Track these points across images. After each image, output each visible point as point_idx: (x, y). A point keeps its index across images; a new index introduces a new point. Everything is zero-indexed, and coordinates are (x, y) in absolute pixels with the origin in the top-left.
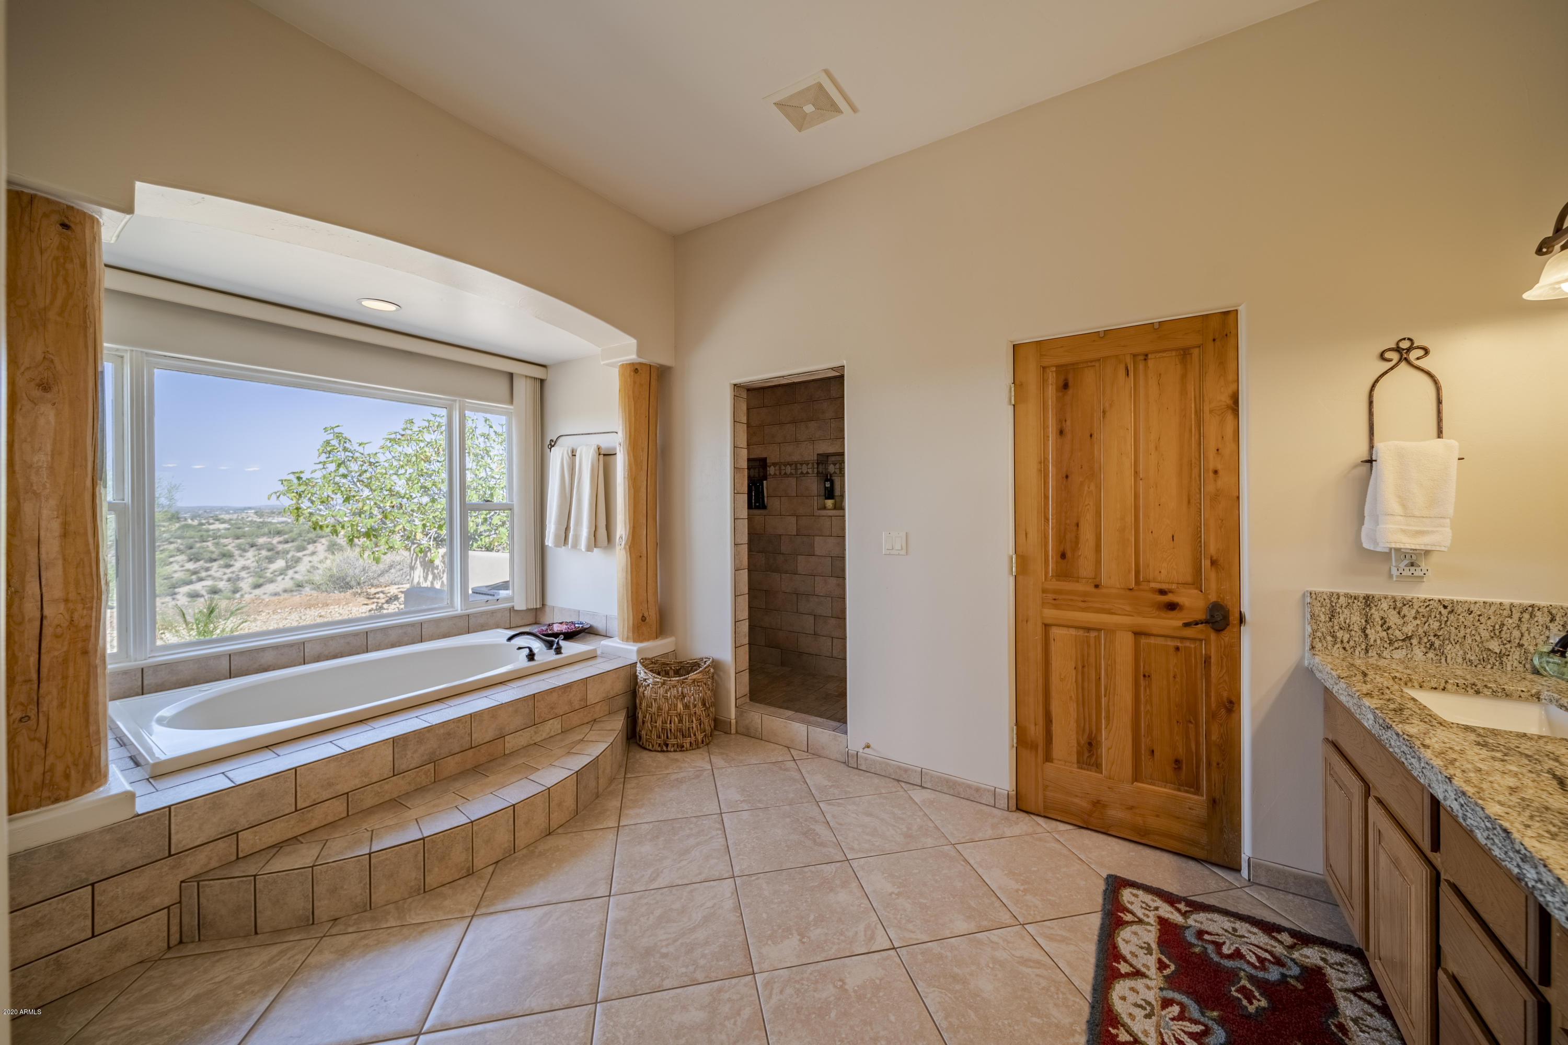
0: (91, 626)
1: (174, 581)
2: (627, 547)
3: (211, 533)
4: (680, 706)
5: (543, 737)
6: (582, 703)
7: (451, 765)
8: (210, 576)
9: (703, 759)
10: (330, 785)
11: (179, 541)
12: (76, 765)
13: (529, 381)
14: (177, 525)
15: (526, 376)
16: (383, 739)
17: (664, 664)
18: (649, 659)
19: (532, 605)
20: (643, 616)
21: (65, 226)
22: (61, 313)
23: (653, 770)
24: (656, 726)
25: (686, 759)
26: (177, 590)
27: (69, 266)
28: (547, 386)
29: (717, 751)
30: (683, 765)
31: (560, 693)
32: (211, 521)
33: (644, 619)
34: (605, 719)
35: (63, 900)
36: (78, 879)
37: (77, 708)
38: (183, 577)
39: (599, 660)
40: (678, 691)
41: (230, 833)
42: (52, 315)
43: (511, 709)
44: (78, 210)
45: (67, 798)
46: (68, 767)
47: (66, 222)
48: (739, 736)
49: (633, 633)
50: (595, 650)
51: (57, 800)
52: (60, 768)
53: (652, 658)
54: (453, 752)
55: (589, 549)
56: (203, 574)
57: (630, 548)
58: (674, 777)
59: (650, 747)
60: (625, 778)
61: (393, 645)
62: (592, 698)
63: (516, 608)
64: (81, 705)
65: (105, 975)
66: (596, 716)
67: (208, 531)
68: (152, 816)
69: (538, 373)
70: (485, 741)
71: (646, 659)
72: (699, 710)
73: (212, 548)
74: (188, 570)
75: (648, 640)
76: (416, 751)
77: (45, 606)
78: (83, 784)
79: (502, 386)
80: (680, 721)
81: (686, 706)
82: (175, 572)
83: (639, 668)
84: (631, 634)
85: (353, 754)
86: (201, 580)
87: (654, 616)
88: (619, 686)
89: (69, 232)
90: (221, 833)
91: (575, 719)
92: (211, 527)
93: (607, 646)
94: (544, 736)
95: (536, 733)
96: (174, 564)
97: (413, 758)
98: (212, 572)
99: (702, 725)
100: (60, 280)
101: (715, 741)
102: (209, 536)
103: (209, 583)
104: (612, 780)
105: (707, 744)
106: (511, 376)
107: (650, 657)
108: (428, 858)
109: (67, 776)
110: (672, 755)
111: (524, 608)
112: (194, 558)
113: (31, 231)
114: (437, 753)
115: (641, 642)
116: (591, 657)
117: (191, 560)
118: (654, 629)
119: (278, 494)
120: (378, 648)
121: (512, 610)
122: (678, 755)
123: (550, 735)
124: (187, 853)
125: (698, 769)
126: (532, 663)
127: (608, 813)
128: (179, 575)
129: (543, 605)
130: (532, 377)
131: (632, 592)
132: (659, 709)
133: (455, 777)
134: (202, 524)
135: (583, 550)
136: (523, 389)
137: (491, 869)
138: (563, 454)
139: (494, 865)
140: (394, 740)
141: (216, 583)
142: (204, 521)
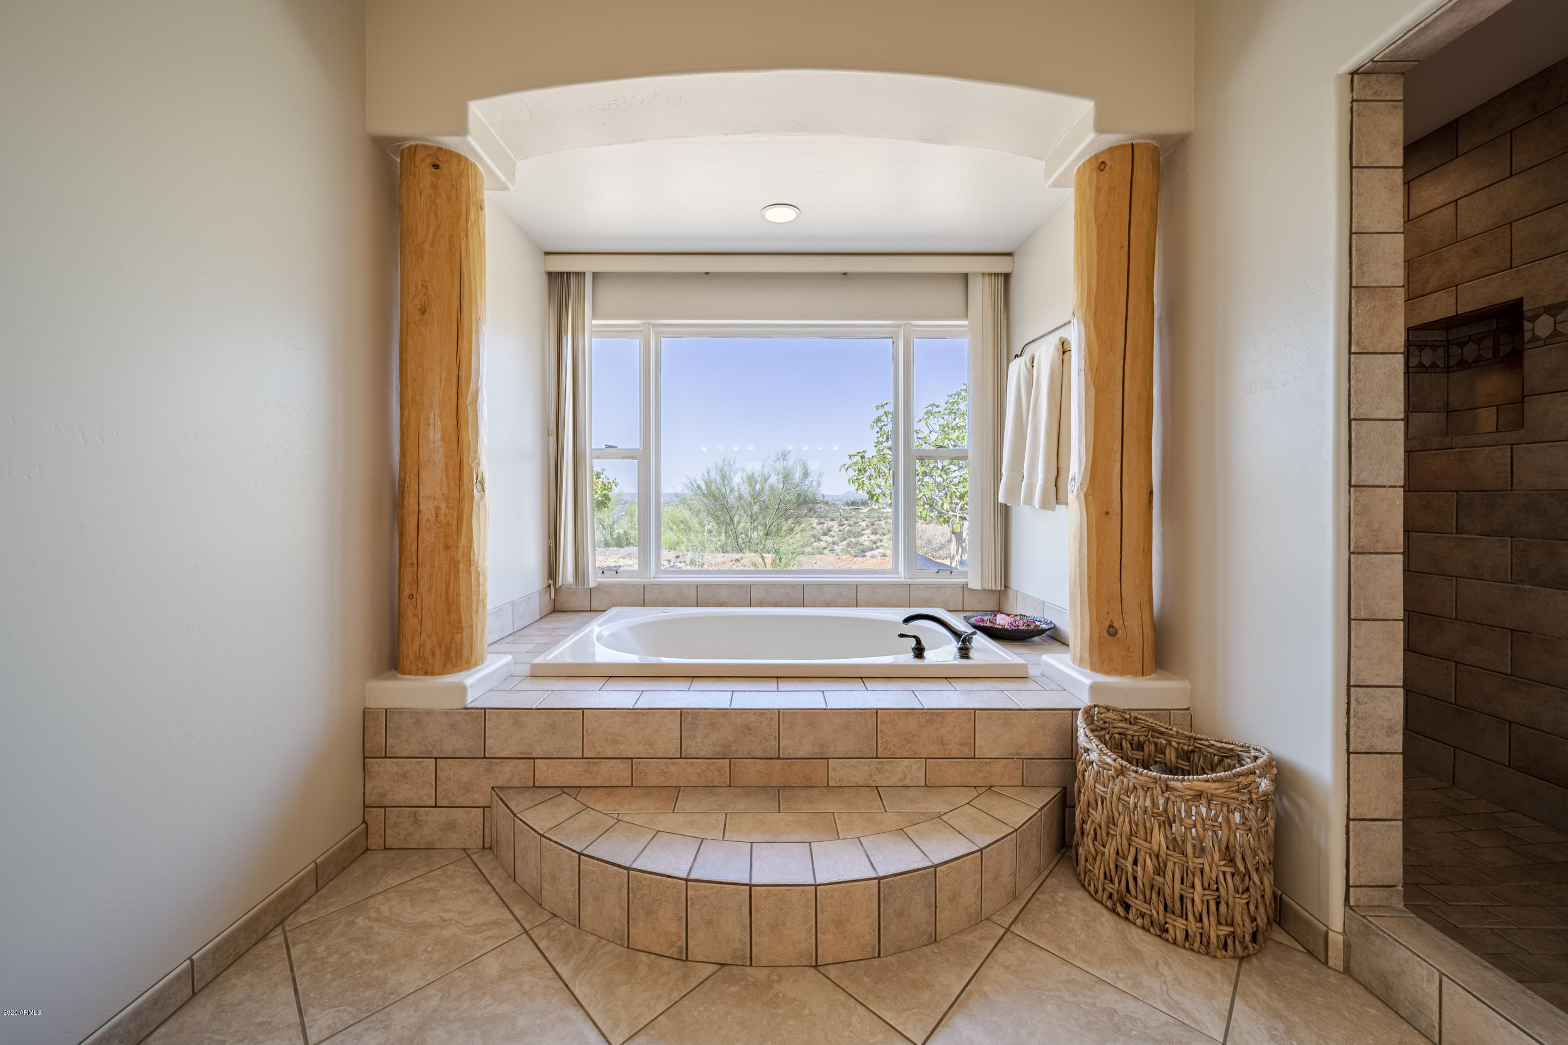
0: (452, 525)
1: (864, 547)
2: (1082, 495)
3: (884, 515)
4: (1159, 838)
5: (891, 783)
6: (966, 750)
7: (751, 771)
8: (882, 546)
9: (1211, 996)
10: (615, 742)
11: (867, 519)
12: (440, 647)
13: (987, 280)
14: (868, 509)
15: (983, 274)
16: (672, 706)
17: (1152, 729)
18: (1115, 710)
19: (989, 586)
20: (1111, 626)
21: (436, 166)
22: (432, 245)
23: (1072, 947)
24: (1103, 854)
25: (1163, 969)
26: (866, 554)
27: (438, 201)
28: (1014, 281)
29: (1261, 994)
30: (1146, 979)
31: (923, 720)
32: (885, 506)
33: (1112, 631)
34: (1008, 792)
35: (419, 763)
36: (427, 749)
37: (441, 595)
38: (869, 545)
39: (1031, 685)
40: (1154, 803)
41: (527, 756)
42: (427, 247)
43: (838, 721)
44: (446, 150)
45: (433, 674)
46: (434, 646)
47: (438, 163)
48: (1350, 988)
49: (1091, 652)
50: (1025, 667)
51: (426, 673)
52: (429, 646)
53: (1124, 711)
54: (753, 755)
55: (1044, 505)
56: (879, 544)
57: (1086, 496)
58: (1108, 999)
59: (1092, 889)
60: (1008, 930)
61: (828, 605)
62: (984, 747)
63: (970, 586)
64: (443, 593)
65: (442, 846)
66: (992, 781)
67: (883, 513)
68: (473, 713)
69: (1001, 265)
70: (798, 756)
71: (1108, 709)
72: (1214, 864)
73: (884, 526)
74: (871, 540)
75: (1123, 672)
76: (706, 736)
77: (420, 501)
78: (445, 665)
79: (954, 293)
80: (1160, 870)
81: (1176, 845)
82: (865, 541)
83: (1080, 722)
84: (1087, 655)
85: (638, 713)
86: (877, 548)
87: (1137, 631)
88: (1045, 744)
89: (438, 171)
90: (521, 753)
91: (952, 772)
92: (885, 511)
93: (1049, 665)
94: (894, 780)
95: (879, 771)
96: (865, 536)
97: (701, 744)
98: (883, 543)
99: (1223, 908)
100: (432, 215)
101: (1268, 961)
102: (882, 517)
103: (881, 550)
104: (979, 919)
105: (1242, 959)
106: (966, 277)
107: (1122, 706)
108: (633, 902)
109: (433, 654)
110: (1135, 934)
111: (979, 587)
112: (874, 533)
113: (415, 177)
114: (734, 748)
115: (1108, 673)
116: (1019, 676)
117: (873, 533)
118: (1137, 654)
119: (846, 467)
120: (814, 605)
121: (964, 587)
122: (1148, 944)
123: (904, 783)
124: (497, 760)
125: (1182, 1017)
126: (919, 662)
127: (926, 996)
128: (867, 544)
129: (1005, 586)
130: (990, 274)
131: (1089, 578)
132: (1112, 821)
133: (749, 790)
134: (880, 508)
135: (1037, 507)
136: (980, 292)
137: (710, 969)
138: (1020, 368)
139: (717, 967)
140: (683, 713)
141: (885, 551)
142: (881, 506)
